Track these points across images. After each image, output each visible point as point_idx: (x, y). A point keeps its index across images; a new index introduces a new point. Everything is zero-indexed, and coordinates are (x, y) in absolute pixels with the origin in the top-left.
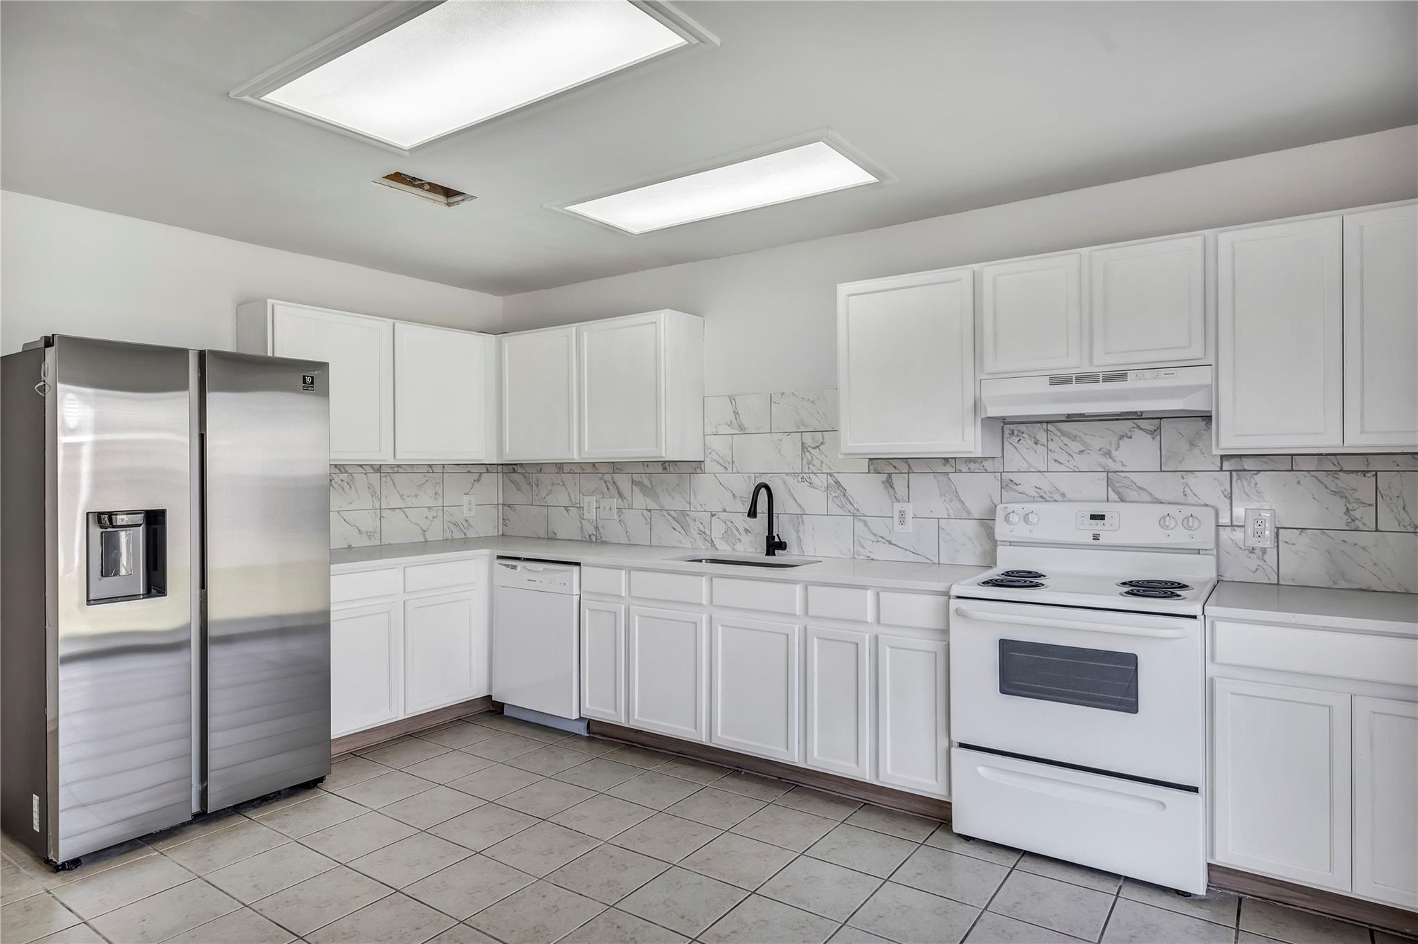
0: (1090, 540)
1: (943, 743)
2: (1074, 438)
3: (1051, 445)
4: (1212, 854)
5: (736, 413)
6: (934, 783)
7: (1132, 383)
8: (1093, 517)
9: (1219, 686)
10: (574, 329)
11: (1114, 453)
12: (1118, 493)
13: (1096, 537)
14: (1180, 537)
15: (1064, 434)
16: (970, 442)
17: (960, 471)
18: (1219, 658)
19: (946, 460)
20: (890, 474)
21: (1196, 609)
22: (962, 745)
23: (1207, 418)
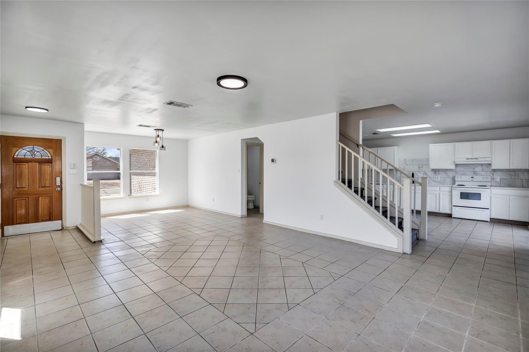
0: (471, 180)
1: (450, 206)
2: (468, 166)
3: (464, 167)
4: (491, 217)
5: (406, 162)
6: (449, 211)
7: (479, 159)
8: (472, 177)
9: (492, 197)
10: (376, 149)
11: (475, 169)
12: (475, 174)
13: (472, 180)
14: (485, 180)
15: (467, 166)
16: (453, 167)
17: (448, 171)
18: (492, 193)
19: (446, 169)
20: (435, 171)
21: (489, 187)
22: (453, 206)
23: (490, 164)
